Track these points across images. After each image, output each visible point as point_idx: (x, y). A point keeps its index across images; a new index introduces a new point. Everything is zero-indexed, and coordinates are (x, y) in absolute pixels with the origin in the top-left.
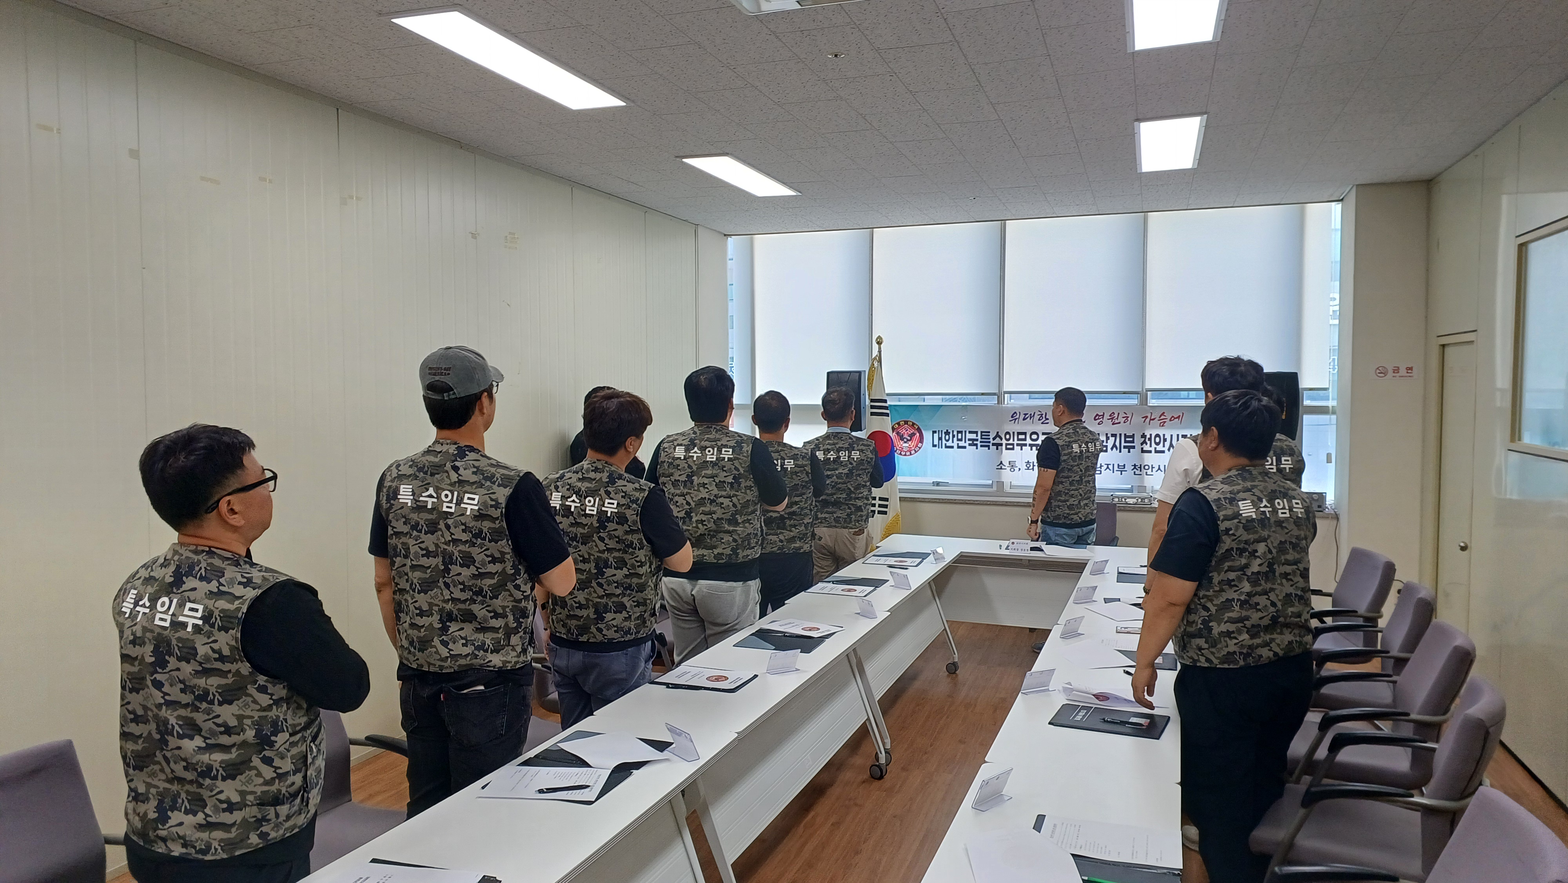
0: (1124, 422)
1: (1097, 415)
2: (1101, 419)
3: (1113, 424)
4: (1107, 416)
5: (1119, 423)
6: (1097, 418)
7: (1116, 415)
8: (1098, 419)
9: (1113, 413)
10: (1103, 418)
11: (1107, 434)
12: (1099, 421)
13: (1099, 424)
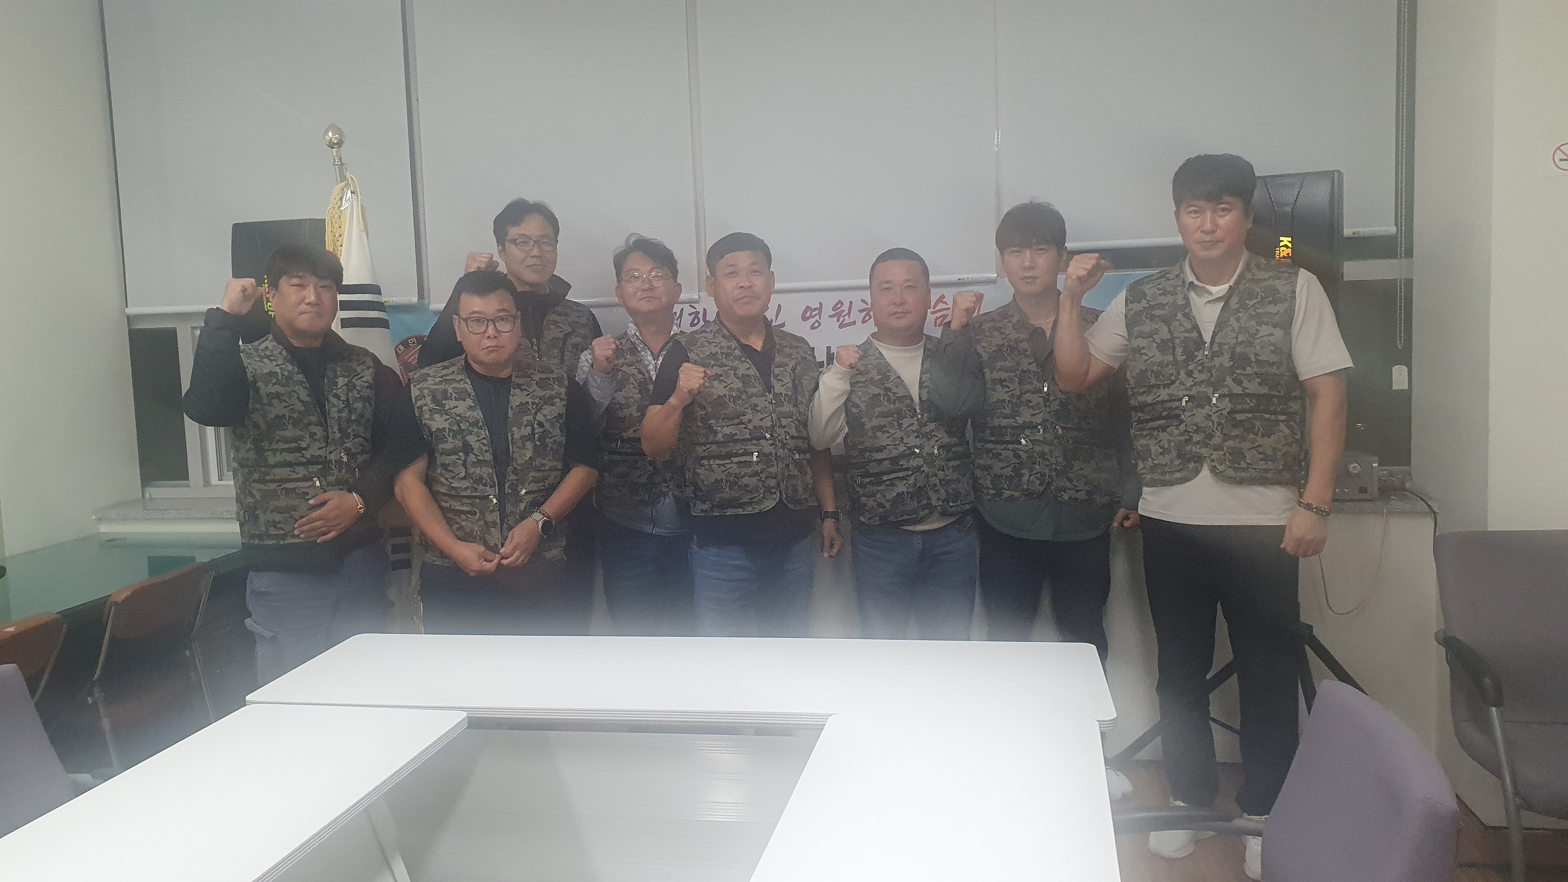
0: (864, 322)
1: (808, 308)
2: (817, 318)
3: (841, 326)
4: (827, 310)
5: (854, 323)
6: (808, 315)
7: (846, 308)
8: (811, 317)
9: (840, 302)
10: (820, 314)
11: (829, 348)
12: (812, 321)
13: (812, 328)
